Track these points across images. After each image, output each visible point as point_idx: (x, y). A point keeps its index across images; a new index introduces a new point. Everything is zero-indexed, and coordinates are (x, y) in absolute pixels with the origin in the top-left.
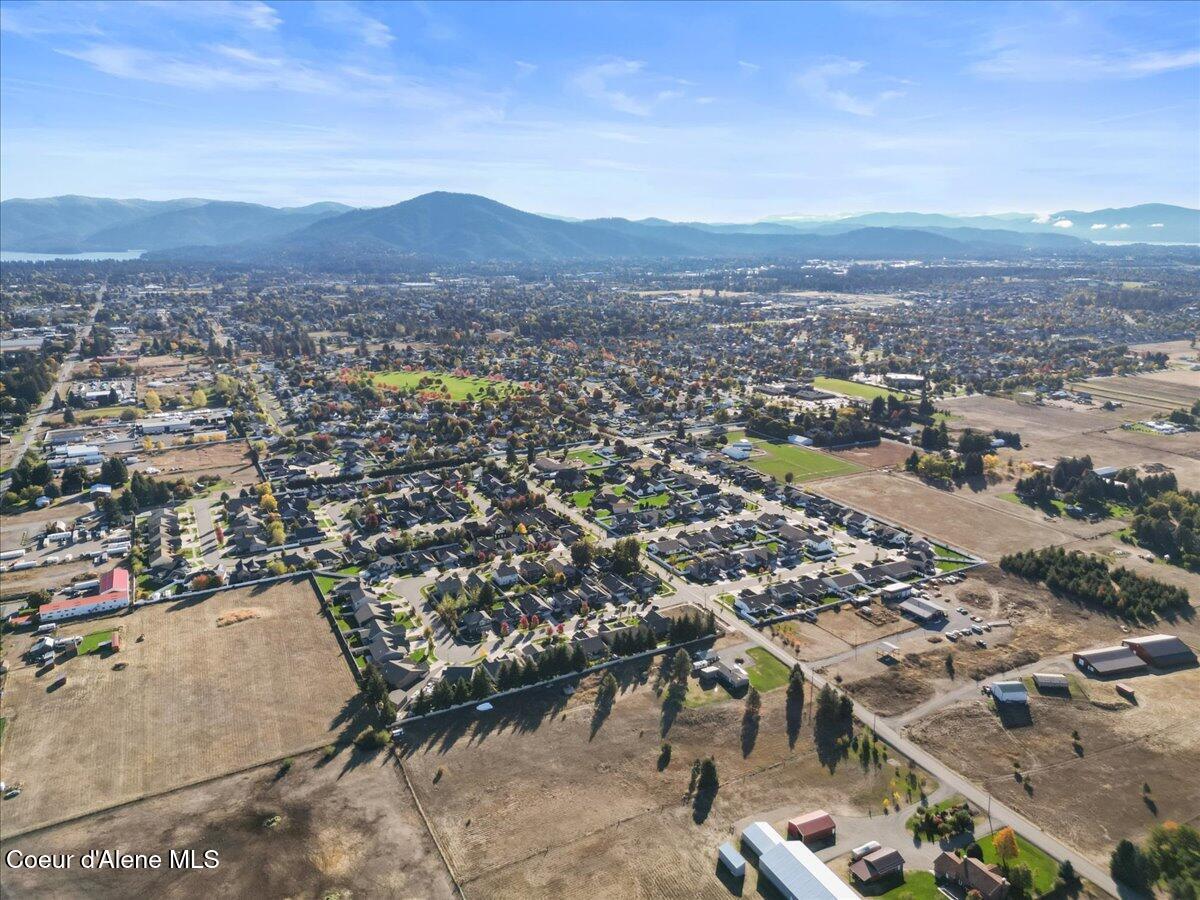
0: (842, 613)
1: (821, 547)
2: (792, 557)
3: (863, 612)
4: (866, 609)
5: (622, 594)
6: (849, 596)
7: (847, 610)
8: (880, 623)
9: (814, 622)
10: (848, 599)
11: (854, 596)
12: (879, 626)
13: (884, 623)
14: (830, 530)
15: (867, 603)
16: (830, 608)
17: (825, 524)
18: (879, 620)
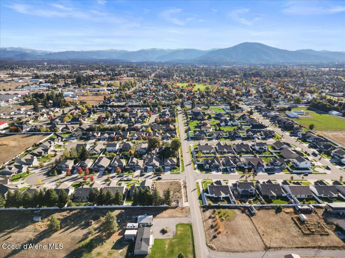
0: (282, 214)
1: (302, 165)
2: (276, 167)
3: (299, 219)
4: (304, 217)
5: (151, 167)
6: (295, 202)
7: (287, 213)
8: (308, 232)
9: (251, 214)
10: (294, 205)
11: (300, 203)
12: (305, 235)
13: (313, 233)
14: (319, 156)
15: (307, 212)
16: (273, 208)
17: (317, 152)
18: (309, 229)
